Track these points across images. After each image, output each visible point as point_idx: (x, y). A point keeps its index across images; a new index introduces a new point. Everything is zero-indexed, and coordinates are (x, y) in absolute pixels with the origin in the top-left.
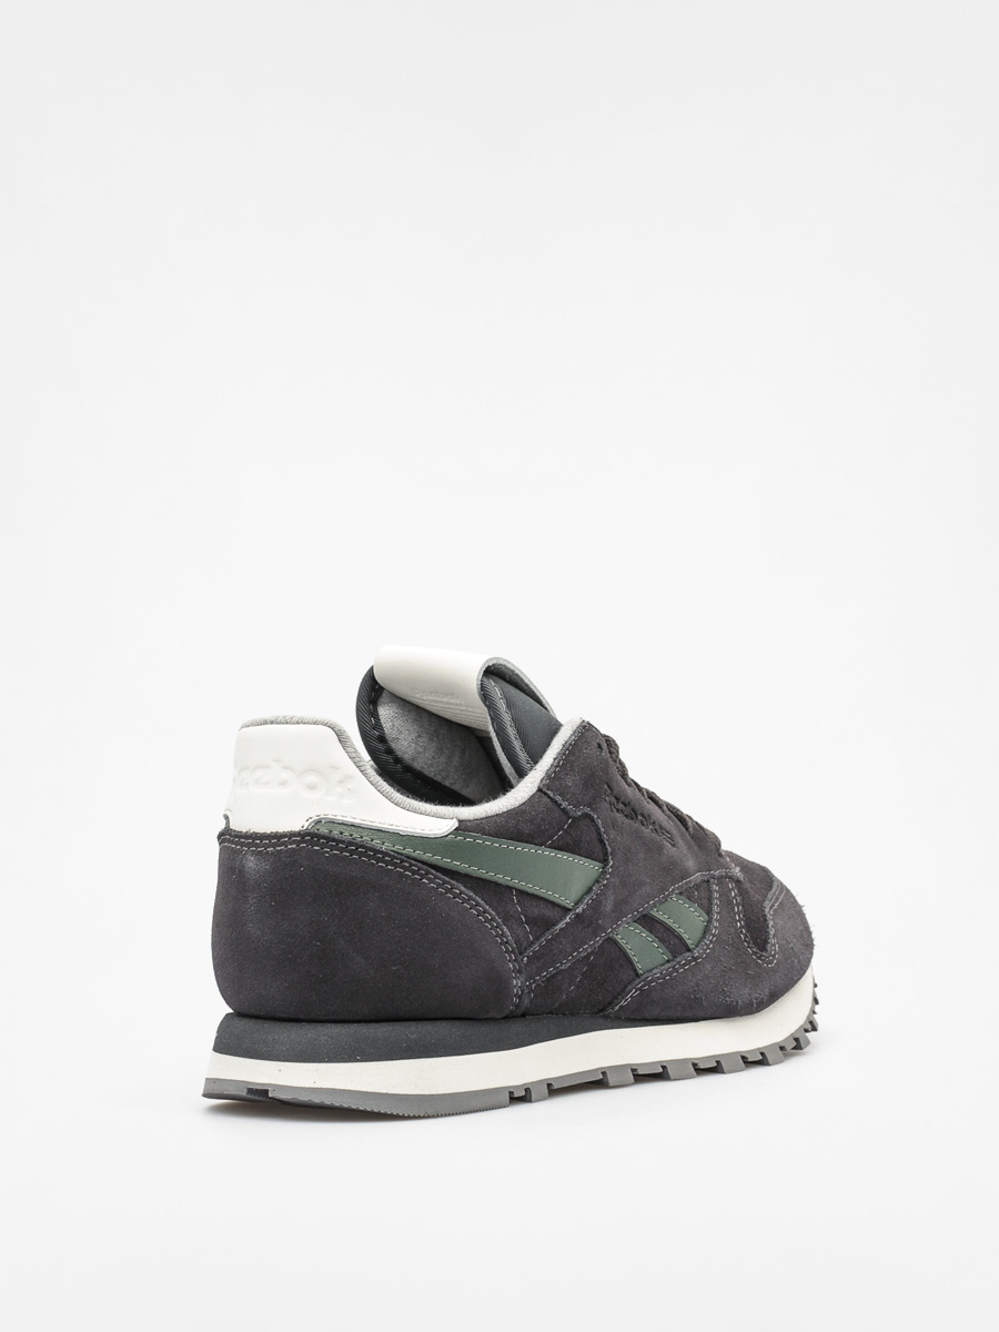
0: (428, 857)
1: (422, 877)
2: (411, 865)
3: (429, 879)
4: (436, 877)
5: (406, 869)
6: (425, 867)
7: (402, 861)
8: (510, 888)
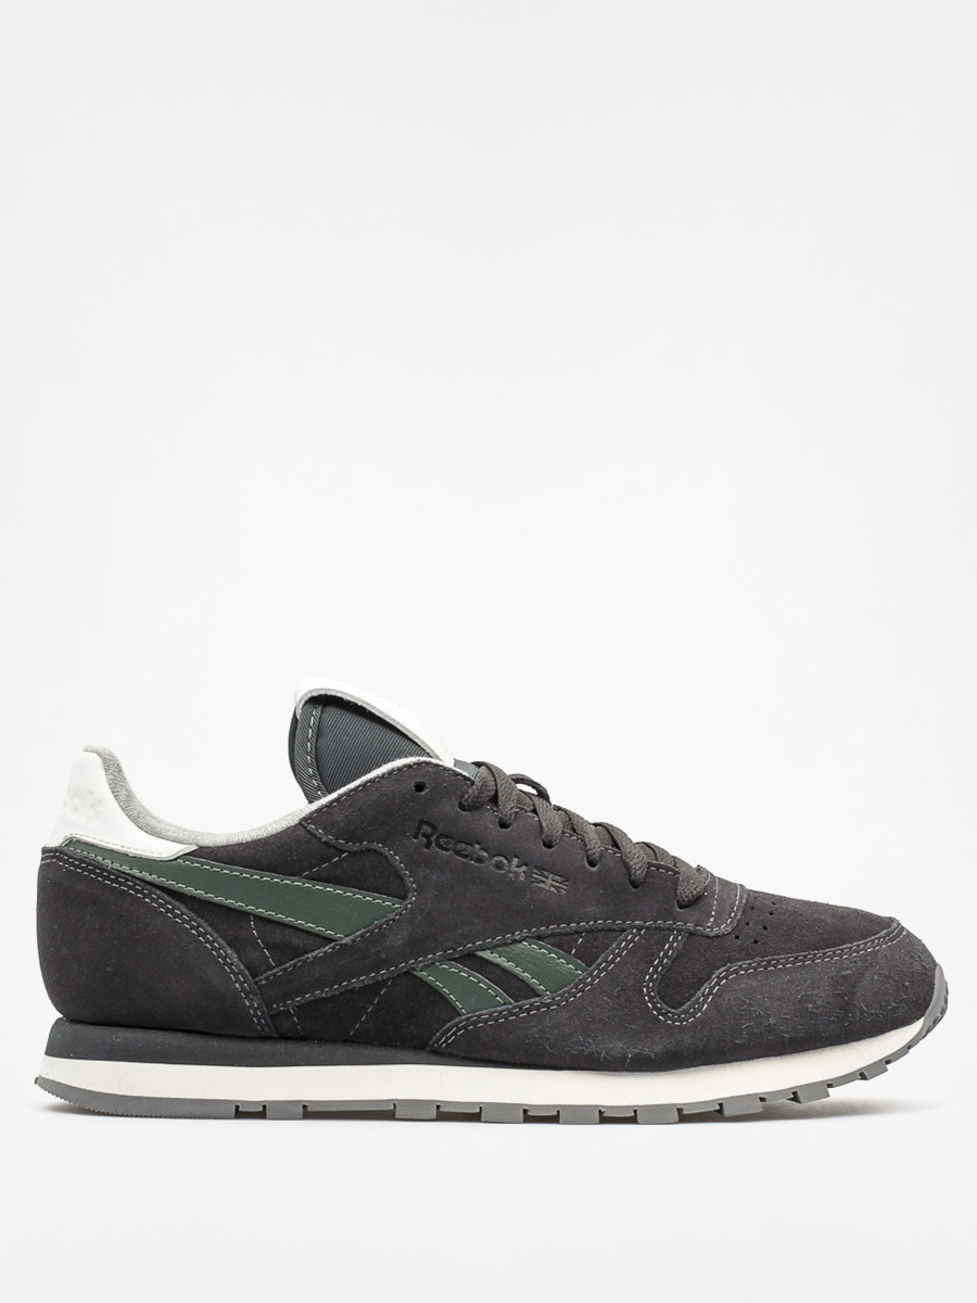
0: (153, 878)
1: (145, 896)
2: (135, 884)
3: (152, 899)
4: (159, 897)
5: (130, 887)
6: (148, 887)
7: (127, 880)
8: (247, 914)
